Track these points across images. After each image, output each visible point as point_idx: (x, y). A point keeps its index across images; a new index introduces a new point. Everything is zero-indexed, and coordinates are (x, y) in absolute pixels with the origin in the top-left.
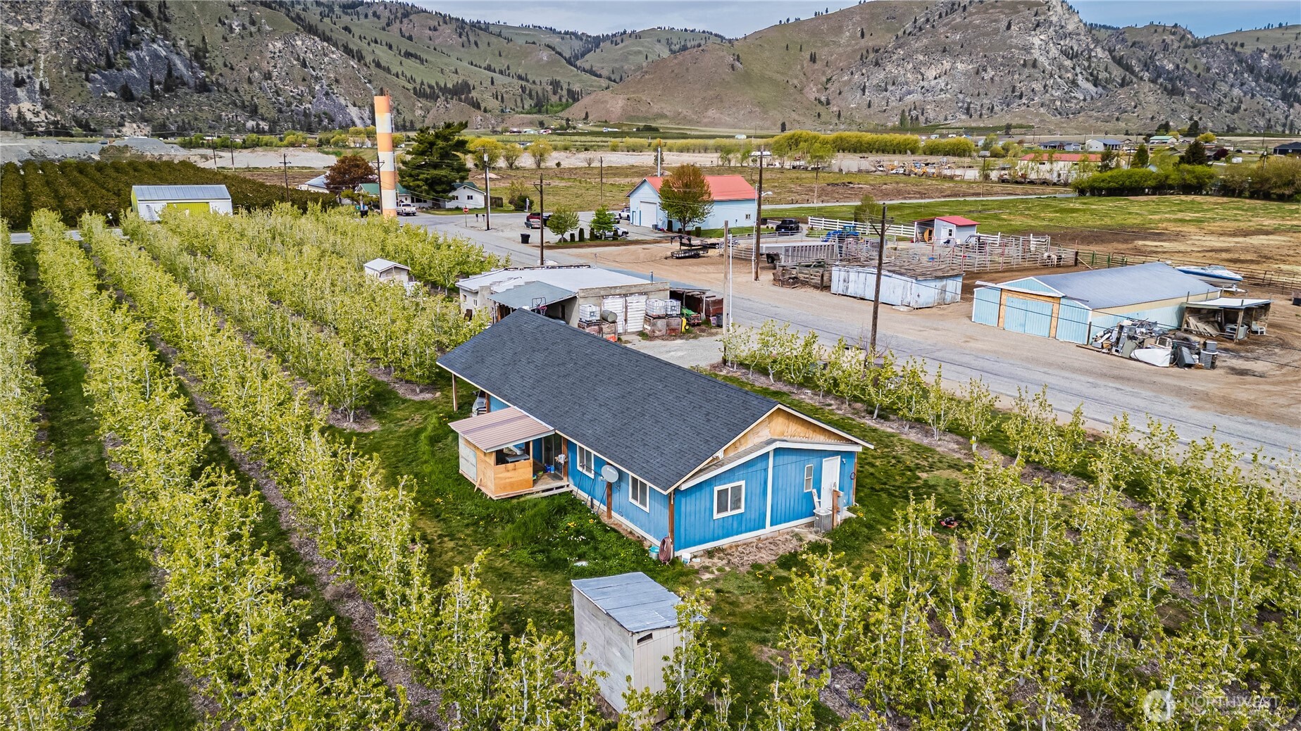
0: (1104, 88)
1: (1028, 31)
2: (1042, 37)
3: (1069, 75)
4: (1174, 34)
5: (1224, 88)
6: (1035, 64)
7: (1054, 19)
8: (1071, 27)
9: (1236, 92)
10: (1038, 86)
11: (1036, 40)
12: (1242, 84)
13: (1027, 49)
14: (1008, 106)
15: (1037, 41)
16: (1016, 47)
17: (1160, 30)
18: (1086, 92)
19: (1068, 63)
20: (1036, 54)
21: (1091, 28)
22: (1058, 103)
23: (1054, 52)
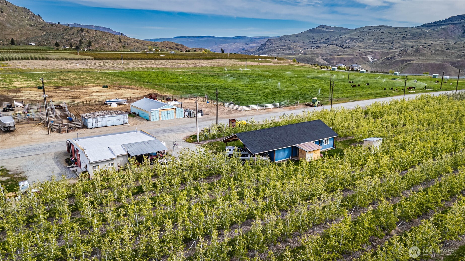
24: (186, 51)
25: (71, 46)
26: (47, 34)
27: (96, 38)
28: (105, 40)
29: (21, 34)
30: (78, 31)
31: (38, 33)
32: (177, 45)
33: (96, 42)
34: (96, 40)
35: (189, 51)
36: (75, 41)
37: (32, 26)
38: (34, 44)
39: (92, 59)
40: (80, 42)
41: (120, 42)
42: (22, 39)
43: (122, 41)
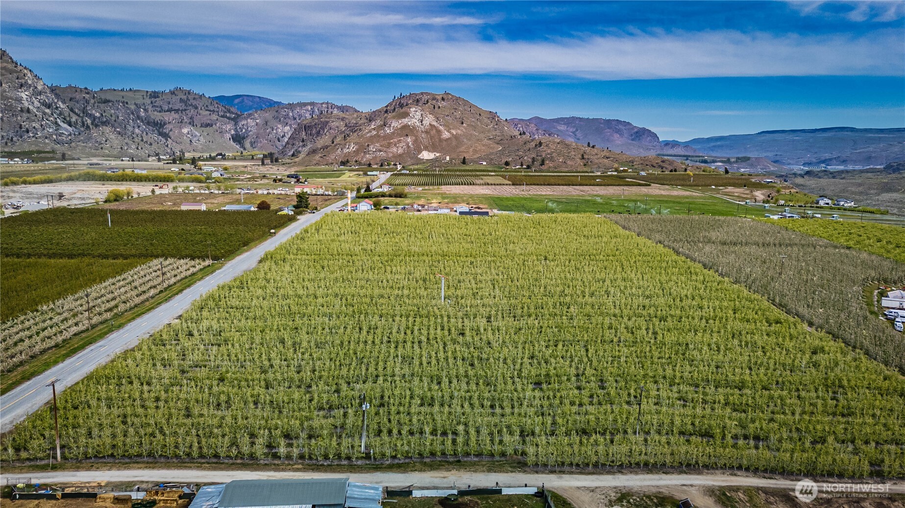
0: (76, 128)
1: (16, 89)
2: (26, 93)
3: (52, 119)
4: (88, 93)
5: (131, 129)
6: (28, 111)
7: (30, 82)
8: (40, 88)
9: (137, 131)
10: (37, 125)
11: (24, 95)
12: (139, 127)
13: (19, 100)
14: (21, 137)
15: (25, 97)
16: (11, 98)
17: (78, 90)
18: (67, 130)
19: (47, 111)
20: (26, 104)
21: (53, 90)
22: (55, 137)
23: (37, 104)
24: (671, 171)
25: (522, 165)
26: (504, 149)
27: (554, 155)
28: (563, 156)
29: (475, 151)
30: (536, 145)
31: (493, 148)
32: (663, 162)
33: (552, 159)
34: (552, 157)
35: (675, 171)
36: (527, 159)
37: (490, 139)
38: (485, 163)
39: (510, 185)
40: (534, 160)
41: (583, 158)
42: (475, 157)
43: (586, 156)
